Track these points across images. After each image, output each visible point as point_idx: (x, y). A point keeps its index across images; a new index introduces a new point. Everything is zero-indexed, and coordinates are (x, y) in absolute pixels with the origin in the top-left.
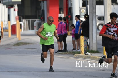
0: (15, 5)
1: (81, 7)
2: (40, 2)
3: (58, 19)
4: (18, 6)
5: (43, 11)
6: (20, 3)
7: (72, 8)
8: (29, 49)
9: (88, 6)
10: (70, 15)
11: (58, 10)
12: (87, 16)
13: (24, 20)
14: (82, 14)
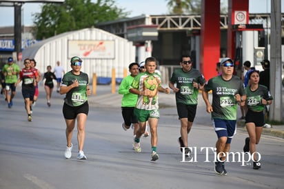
0: (147, 42)
1: (257, 47)
2: (189, 38)
3: (216, 67)
4: (153, 43)
5: (194, 53)
6: (156, 39)
7: (242, 49)
8: (169, 115)
9: (269, 46)
10: (238, 61)
11: (219, 52)
12: (266, 64)
13: (161, 67)
14: (258, 59)
